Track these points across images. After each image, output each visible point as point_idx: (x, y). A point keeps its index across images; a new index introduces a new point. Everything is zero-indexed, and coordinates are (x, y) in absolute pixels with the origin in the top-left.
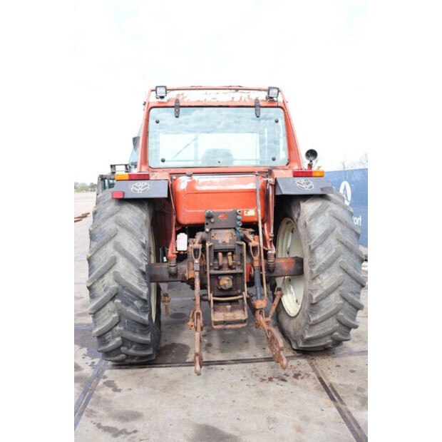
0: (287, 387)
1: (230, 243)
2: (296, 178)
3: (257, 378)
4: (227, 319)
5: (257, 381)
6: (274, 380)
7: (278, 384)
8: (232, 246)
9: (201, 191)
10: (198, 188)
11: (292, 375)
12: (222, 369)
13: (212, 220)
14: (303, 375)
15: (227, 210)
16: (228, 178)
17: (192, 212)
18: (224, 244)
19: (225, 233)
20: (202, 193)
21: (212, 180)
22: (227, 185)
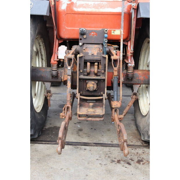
0: (130, 169)
1: (97, 56)
3: (109, 159)
4: (89, 113)
5: (108, 162)
6: (122, 162)
7: (123, 166)
8: (98, 58)
9: (78, 12)
10: (76, 9)
11: (136, 160)
12: (85, 149)
13: (85, 37)
14: (144, 161)
15: (97, 29)
16: (100, 2)
17: (71, 29)
18: (93, 56)
19: (95, 47)
20: (79, 14)
21: (87, 3)
22: (99, 8)
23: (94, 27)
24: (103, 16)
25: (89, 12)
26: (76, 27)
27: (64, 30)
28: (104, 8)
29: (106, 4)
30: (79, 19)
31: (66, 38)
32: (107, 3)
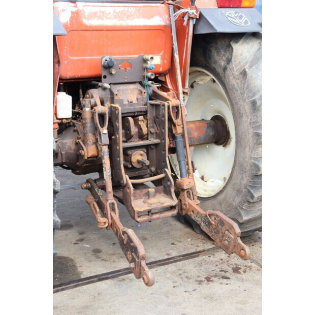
0: (234, 283)
1: (138, 104)
2: (223, 10)
3: (191, 281)
4: (154, 206)
5: (193, 284)
6: (213, 279)
8: (143, 108)
9: (91, 27)
10: (88, 22)
11: (230, 270)
13: (113, 71)
14: (243, 268)
15: (124, 56)
16: (124, 8)
17: (78, 60)
18: (131, 106)
19: (131, 89)
20: (92, 30)
21: (102, 10)
22: (125, 18)
23: (119, 54)
24: (133, 33)
25: (111, 27)
26: (88, 56)
27: (66, 62)
28: (133, 19)
29: (134, 11)
30: (93, 41)
31: (68, 77)
32: (135, 9)
